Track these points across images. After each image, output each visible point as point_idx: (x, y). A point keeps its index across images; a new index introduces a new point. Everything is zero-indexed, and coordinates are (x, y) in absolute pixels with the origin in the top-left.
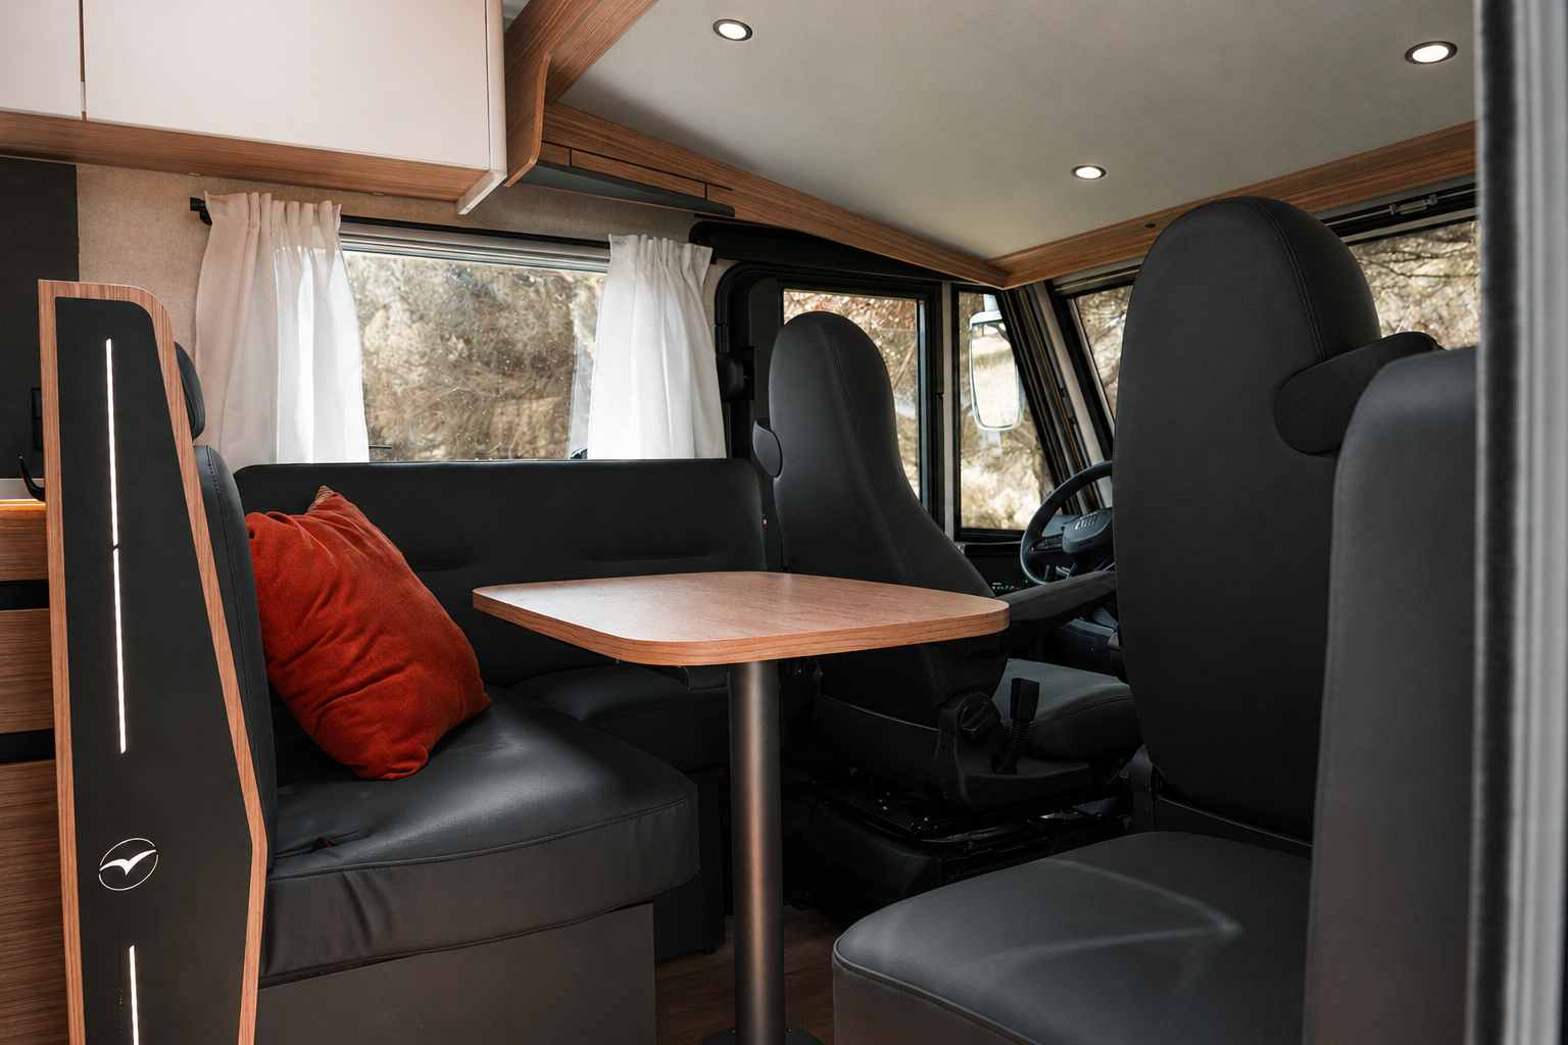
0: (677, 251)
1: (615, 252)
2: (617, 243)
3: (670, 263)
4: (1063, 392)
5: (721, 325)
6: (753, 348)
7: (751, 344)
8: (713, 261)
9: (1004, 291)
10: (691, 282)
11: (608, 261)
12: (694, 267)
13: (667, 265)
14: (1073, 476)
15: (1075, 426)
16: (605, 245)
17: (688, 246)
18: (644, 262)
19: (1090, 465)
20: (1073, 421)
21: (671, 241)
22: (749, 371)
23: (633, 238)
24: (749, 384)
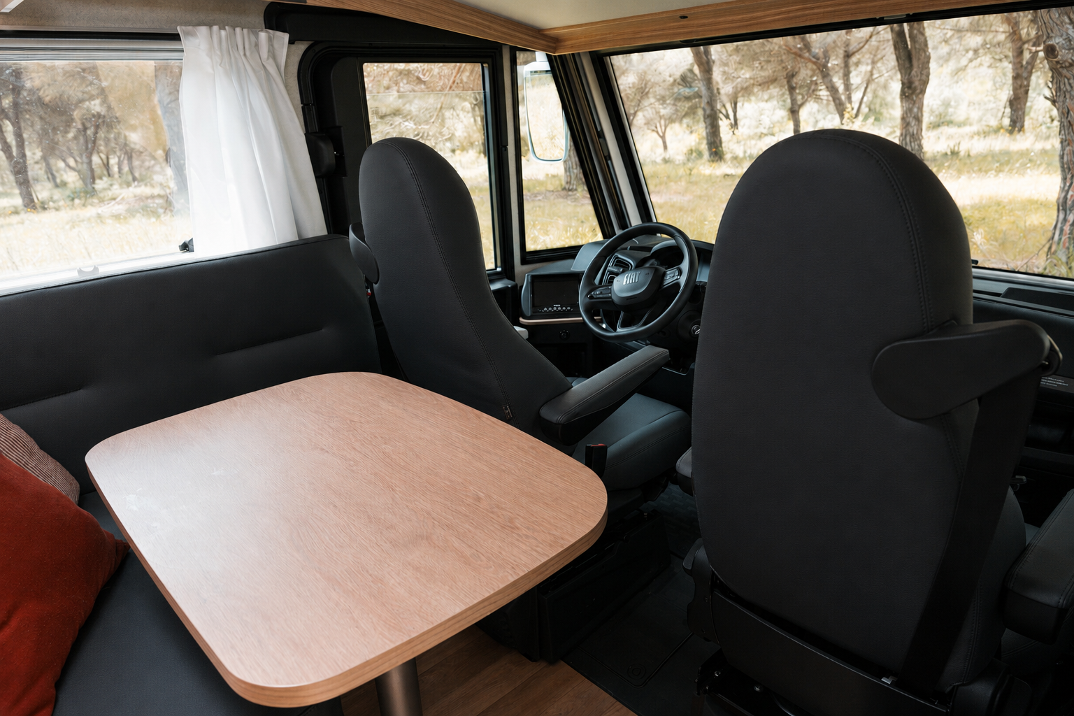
0: (253, 38)
1: (186, 43)
2: (187, 34)
3: (248, 53)
4: (601, 135)
5: (308, 105)
6: (340, 127)
7: (337, 124)
8: (291, 42)
9: (555, 56)
10: (272, 69)
11: (182, 51)
12: (273, 55)
13: (245, 55)
14: (618, 232)
15: (609, 162)
16: (175, 37)
17: (263, 35)
18: (218, 52)
19: (631, 226)
20: (608, 157)
21: (245, 30)
22: (338, 147)
23: (203, 30)
24: (340, 159)
